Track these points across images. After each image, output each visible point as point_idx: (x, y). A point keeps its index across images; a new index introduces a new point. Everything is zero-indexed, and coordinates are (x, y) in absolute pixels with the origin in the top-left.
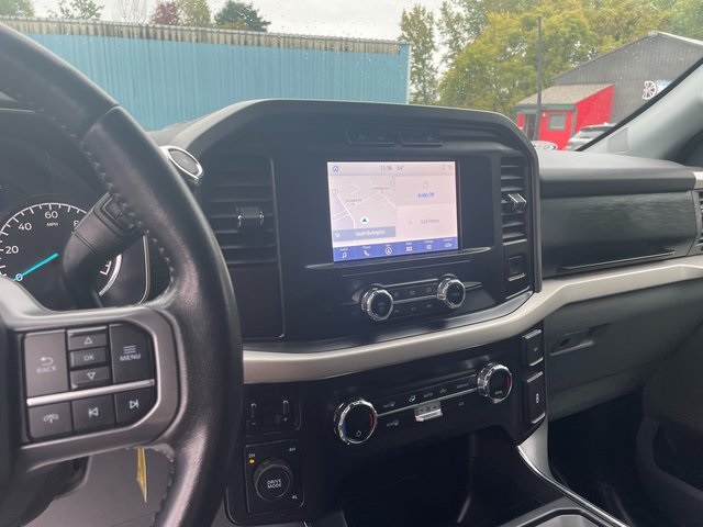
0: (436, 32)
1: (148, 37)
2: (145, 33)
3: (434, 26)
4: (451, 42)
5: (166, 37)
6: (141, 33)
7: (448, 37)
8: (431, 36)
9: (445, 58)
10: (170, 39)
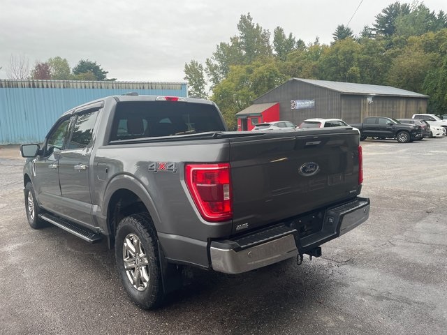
0: (205, 75)
1: (34, 87)
2: (32, 85)
3: (203, 71)
4: (213, 80)
5: (45, 86)
6: (30, 85)
7: (212, 77)
8: (202, 77)
9: (211, 88)
10: (47, 87)
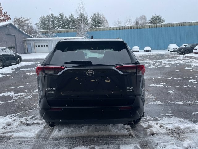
1: (130, 29)
2: (130, 28)
5: (134, 28)
10: (135, 28)
